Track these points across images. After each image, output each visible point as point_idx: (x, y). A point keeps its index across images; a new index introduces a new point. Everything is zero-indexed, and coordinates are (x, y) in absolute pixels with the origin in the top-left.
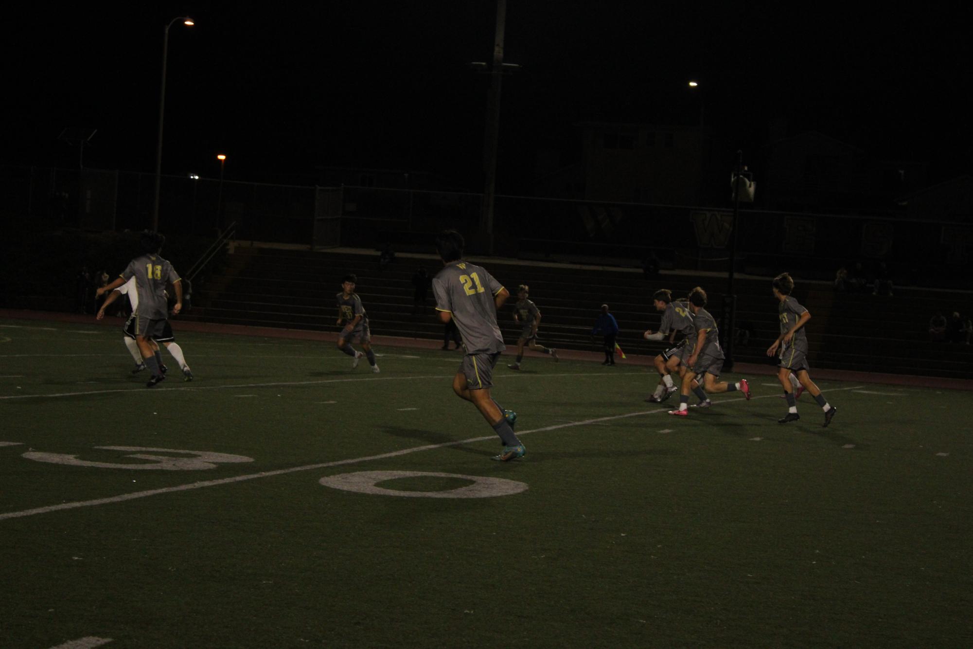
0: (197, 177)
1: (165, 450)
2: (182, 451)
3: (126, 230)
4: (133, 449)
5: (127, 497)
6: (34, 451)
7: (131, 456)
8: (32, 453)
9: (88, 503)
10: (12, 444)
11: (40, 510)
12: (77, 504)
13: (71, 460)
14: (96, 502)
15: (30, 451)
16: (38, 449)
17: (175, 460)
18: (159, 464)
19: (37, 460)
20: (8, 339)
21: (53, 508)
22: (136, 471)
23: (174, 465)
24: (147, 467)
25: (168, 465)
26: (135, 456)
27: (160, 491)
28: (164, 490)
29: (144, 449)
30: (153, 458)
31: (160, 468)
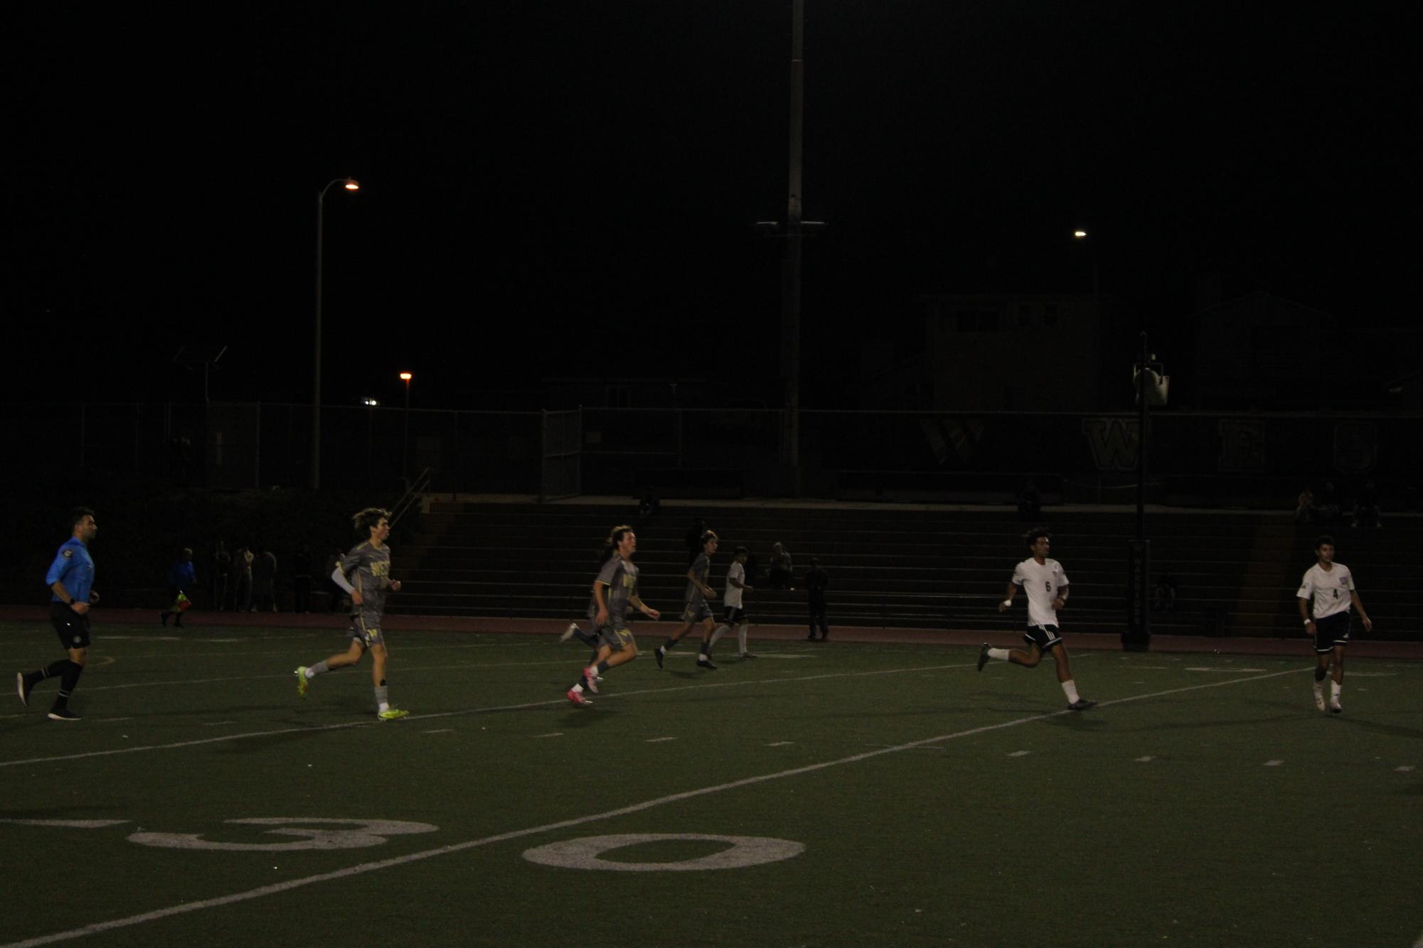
0: (374, 403)
1: (320, 820)
2: (341, 821)
3: (274, 488)
4: (276, 821)
5: (265, 890)
6: (143, 832)
7: (273, 831)
8: (141, 835)
9: (213, 902)
10: (123, 821)
11: (151, 915)
12: (198, 905)
13: (193, 841)
14: (223, 900)
15: (139, 832)
16: (149, 829)
17: (330, 835)
18: (310, 842)
19: (148, 844)
21: (168, 911)
22: (278, 853)
23: (330, 841)
24: (295, 846)
25: (321, 842)
26: (278, 831)
27: (309, 880)
28: (314, 878)
29: (291, 820)
30: (303, 832)
31: (310, 847)
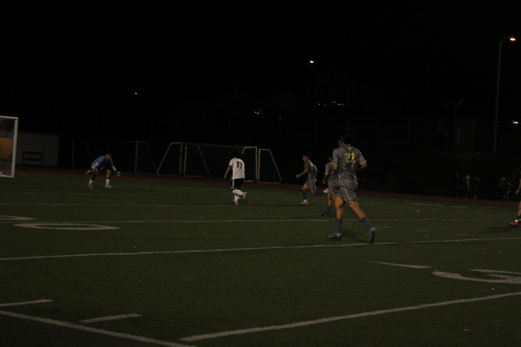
0: (517, 123)
1: (508, 272)
2: (517, 273)
3: (479, 152)
4: (491, 271)
5: (490, 297)
6: (438, 271)
7: (490, 275)
8: (437, 272)
9: (469, 300)
10: (426, 267)
11: (444, 303)
12: (463, 301)
13: (458, 276)
14: (473, 300)
15: (436, 271)
16: (440, 270)
17: (513, 278)
18: (505, 280)
19: (440, 276)
20: (419, 211)
21: (451, 302)
22: (493, 283)
23: (513, 281)
24: (499, 281)
25: (510, 281)
26: (492, 275)
27: (507, 295)
28: (510, 294)
29: (496, 271)
30: (501, 276)
31: (506, 282)
